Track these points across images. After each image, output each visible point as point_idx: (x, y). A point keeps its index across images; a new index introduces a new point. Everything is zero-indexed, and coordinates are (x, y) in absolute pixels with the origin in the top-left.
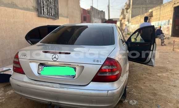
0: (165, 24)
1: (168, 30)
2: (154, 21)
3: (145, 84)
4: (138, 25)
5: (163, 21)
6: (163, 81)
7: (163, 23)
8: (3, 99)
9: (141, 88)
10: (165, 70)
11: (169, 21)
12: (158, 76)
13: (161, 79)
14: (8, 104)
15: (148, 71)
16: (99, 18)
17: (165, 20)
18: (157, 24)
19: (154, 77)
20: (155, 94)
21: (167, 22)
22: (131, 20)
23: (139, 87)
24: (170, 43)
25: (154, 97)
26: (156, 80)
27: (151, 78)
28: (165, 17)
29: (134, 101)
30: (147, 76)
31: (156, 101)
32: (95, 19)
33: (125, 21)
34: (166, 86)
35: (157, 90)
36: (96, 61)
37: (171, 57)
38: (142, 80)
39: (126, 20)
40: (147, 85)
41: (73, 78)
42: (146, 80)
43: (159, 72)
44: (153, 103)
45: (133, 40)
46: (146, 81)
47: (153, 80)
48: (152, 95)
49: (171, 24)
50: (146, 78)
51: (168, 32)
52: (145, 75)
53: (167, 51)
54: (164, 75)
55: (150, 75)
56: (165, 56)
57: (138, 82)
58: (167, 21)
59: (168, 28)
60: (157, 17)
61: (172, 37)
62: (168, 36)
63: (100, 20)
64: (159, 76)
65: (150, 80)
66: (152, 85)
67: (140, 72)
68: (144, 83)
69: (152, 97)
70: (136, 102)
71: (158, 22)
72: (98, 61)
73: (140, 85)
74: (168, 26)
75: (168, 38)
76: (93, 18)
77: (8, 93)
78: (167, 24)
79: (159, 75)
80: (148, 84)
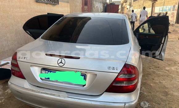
0: (170, 10)
1: (173, 17)
2: (158, 6)
3: (154, 81)
4: (140, 9)
5: (168, 6)
6: (173, 77)
7: (167, 8)
8: (2, 99)
9: (151, 86)
10: (173, 63)
11: (174, 6)
12: (166, 70)
13: (171, 74)
14: (8, 106)
15: (156, 64)
16: (100, 2)
17: (170, 5)
18: (161, 10)
19: (162, 71)
20: (166, 94)
21: (172, 8)
22: (133, 4)
23: (148, 85)
24: (175, 30)
25: (166, 98)
26: (165, 76)
27: (159, 72)
28: (170, 2)
29: (146, 103)
30: (155, 71)
31: (168, 102)
32: (97, 3)
33: (126, 5)
34: (177, 82)
35: (168, 88)
36: (111, 68)
37: (177, 48)
38: (151, 75)
39: (128, 3)
40: (157, 82)
41: (83, 87)
42: (155, 75)
43: (167, 65)
44: (166, 105)
45: (141, 31)
46: (155, 77)
47: (162, 76)
48: (163, 94)
49: (176, 10)
50: (154, 72)
51: (173, 18)
52: (152, 68)
53: (172, 39)
54: (173, 68)
55: (158, 68)
56: (171, 46)
57: (147, 78)
58: (172, 6)
59: (173, 14)
60: (162, 1)
61: (176, 24)
62: (173, 22)
63: (102, 4)
64: (168, 70)
65: (159, 76)
66: (161, 82)
67: (147, 65)
68: (153, 79)
69: (164, 98)
70: (147, 104)
71: (162, 7)
72: (114, 69)
73: (149, 82)
74: (173, 12)
75: (173, 25)
76: (95, 3)
77: (8, 92)
78: (172, 10)
79: (167, 68)
80: (157, 80)
